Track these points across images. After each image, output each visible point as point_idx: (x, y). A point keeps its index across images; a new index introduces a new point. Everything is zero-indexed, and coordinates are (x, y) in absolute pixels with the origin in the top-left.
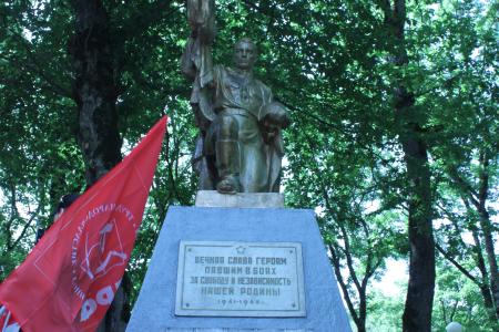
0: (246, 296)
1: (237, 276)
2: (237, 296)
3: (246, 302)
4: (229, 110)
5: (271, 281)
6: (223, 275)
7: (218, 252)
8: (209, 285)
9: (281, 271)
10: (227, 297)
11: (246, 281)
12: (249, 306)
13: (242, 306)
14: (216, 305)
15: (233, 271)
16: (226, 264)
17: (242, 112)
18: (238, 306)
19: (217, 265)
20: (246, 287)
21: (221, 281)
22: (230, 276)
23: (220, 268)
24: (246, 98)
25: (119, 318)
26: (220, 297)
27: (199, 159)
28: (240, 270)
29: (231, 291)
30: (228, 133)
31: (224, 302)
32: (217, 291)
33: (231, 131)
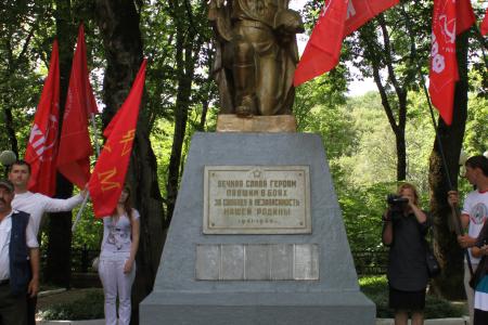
0: (263, 217)
1: (254, 198)
2: (254, 217)
3: (261, 221)
4: (245, 22)
5: (282, 202)
6: (243, 198)
7: (237, 176)
8: (231, 207)
9: (291, 193)
10: (246, 217)
11: (261, 202)
12: (265, 225)
13: (258, 225)
14: (237, 224)
15: (251, 193)
16: (244, 188)
17: (258, 24)
18: (255, 224)
19: (237, 189)
20: (262, 207)
21: (241, 202)
22: (248, 197)
23: (239, 191)
24: (261, 9)
26: (240, 217)
28: (256, 192)
29: (249, 212)
31: (243, 222)
32: (237, 212)
33: (247, 57)
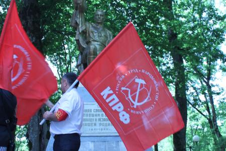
0: (102, 127)
1: (98, 118)
2: (98, 127)
3: (102, 129)
4: (93, 42)
6: (91, 117)
7: (89, 107)
8: (85, 122)
10: (94, 127)
11: (102, 120)
12: (103, 131)
13: (100, 131)
14: (88, 131)
15: (96, 115)
16: (93, 113)
17: (99, 43)
18: (97, 131)
19: (89, 113)
20: (102, 122)
21: (91, 120)
22: (95, 118)
23: (90, 115)
24: (100, 37)
25: (45, 137)
26: (90, 127)
27: (80, 65)
28: (99, 115)
29: (95, 125)
30: (92, 53)
31: (92, 130)
32: (89, 125)
33: (94, 52)
